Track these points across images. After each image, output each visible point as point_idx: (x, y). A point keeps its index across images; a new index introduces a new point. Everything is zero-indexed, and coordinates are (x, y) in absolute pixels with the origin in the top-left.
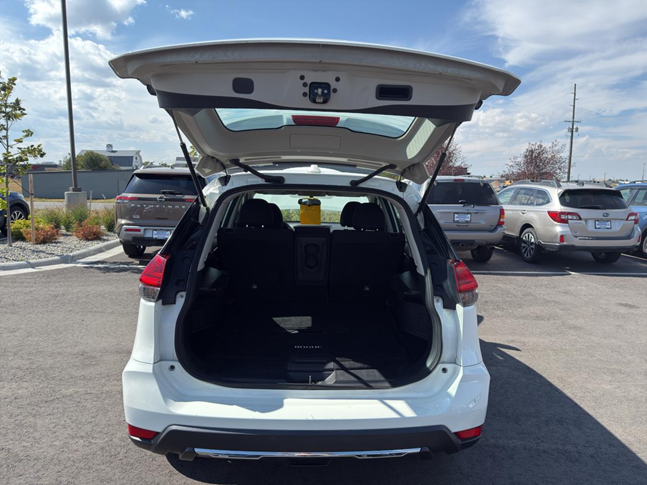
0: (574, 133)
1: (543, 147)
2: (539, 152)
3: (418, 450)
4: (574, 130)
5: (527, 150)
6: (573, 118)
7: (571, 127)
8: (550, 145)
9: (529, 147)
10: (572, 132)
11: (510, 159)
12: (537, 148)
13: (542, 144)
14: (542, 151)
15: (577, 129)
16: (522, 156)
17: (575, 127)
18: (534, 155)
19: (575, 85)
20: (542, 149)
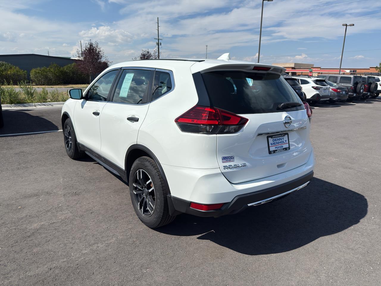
0: (160, 46)
1: (150, 53)
2: (148, 56)
4: (159, 44)
5: (142, 54)
6: (158, 37)
7: (158, 42)
8: (153, 52)
9: (142, 52)
10: (158, 45)
11: (133, 59)
12: (147, 53)
13: (149, 51)
14: (149, 55)
15: (161, 43)
16: (139, 57)
17: (159, 42)
18: (145, 57)
19: (158, 18)
20: (149, 54)
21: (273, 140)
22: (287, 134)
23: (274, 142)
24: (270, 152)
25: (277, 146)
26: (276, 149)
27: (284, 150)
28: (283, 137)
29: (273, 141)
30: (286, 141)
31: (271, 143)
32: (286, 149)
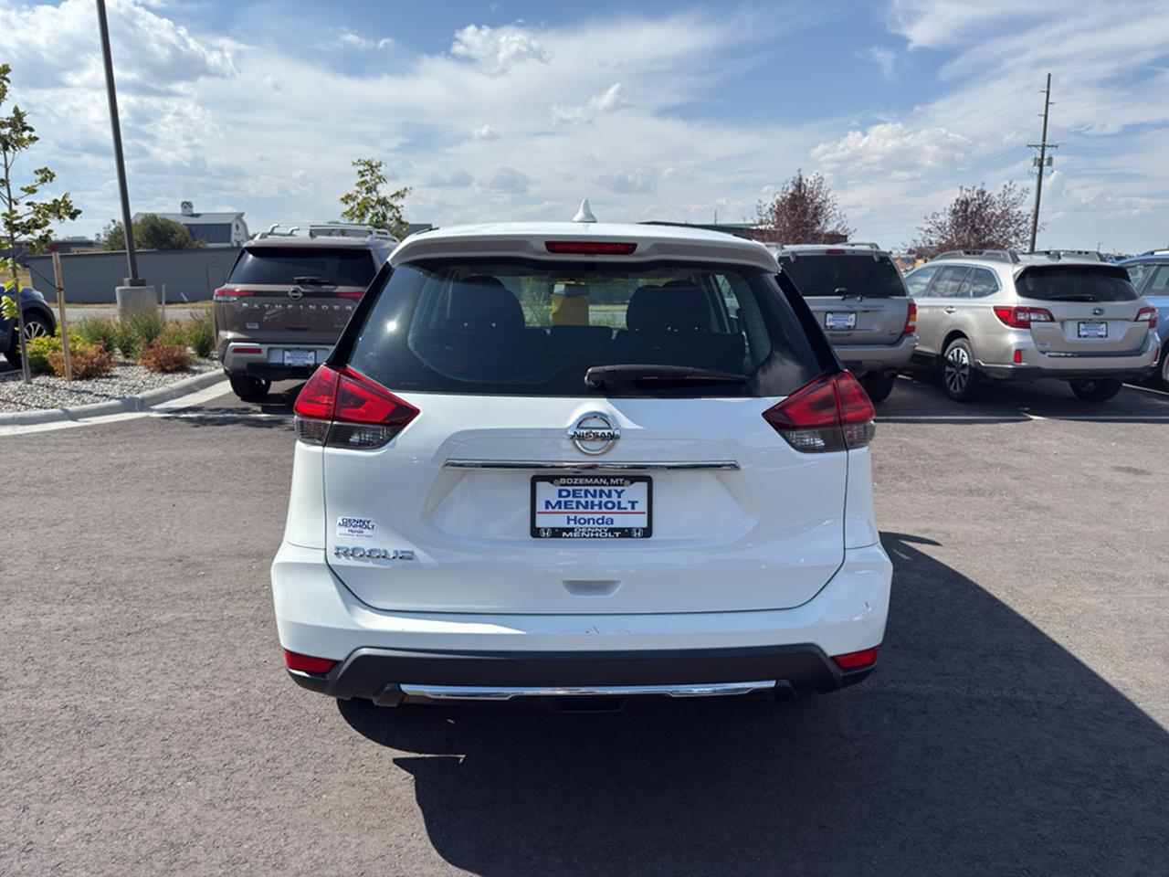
0: (1045, 168)
1: (987, 194)
2: (980, 205)
3: (772, 684)
4: (1045, 162)
5: (957, 200)
6: (1044, 140)
7: (1040, 157)
8: (1000, 190)
9: (961, 194)
10: (1041, 166)
11: (926, 218)
12: (975, 196)
13: (985, 189)
14: (985, 202)
15: (1050, 160)
16: (948, 211)
17: (1046, 157)
18: (969, 210)
19: (1049, 75)
20: (984, 198)
21: (560, 491)
22: (649, 480)
23: (563, 500)
24: (535, 532)
25: (579, 516)
26: (572, 524)
27: (617, 534)
28: (619, 489)
29: (560, 496)
30: (633, 504)
31: (548, 503)
32: (626, 533)
